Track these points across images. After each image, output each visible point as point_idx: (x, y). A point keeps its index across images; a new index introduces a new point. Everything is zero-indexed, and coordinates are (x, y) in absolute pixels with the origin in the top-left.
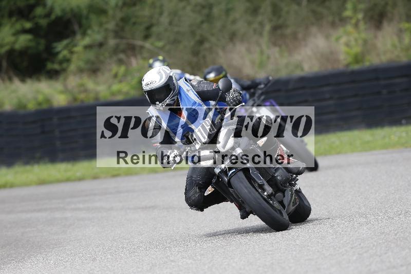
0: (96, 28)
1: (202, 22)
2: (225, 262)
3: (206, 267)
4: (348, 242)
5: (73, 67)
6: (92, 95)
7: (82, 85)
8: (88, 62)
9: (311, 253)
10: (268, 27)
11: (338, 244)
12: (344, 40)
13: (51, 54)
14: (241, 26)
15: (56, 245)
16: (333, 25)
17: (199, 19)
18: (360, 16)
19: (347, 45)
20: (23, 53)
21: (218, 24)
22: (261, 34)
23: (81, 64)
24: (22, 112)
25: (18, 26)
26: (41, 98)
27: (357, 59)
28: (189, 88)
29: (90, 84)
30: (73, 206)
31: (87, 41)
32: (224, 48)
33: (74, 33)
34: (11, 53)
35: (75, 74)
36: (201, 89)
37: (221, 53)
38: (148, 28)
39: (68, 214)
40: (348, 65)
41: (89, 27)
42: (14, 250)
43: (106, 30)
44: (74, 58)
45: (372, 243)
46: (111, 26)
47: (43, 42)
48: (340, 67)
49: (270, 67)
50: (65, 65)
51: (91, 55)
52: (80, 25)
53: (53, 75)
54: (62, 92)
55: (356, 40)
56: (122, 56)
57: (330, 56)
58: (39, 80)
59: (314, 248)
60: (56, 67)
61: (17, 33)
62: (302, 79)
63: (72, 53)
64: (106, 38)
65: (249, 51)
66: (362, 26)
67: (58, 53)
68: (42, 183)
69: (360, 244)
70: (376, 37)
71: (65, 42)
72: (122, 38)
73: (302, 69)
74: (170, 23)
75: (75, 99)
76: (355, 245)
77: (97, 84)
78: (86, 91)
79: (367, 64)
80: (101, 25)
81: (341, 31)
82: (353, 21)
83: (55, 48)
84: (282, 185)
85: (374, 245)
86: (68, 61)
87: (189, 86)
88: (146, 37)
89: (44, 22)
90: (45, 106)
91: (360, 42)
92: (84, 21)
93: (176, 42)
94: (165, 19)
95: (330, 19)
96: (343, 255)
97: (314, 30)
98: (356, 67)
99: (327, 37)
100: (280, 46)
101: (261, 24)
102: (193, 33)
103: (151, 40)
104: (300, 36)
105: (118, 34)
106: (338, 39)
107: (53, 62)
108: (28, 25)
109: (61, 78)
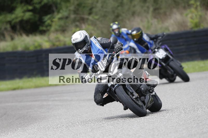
0: (64, 9)
1: (118, 6)
2: (129, 127)
3: (120, 130)
4: (192, 117)
5: (53, 29)
6: (62, 43)
7: (57, 38)
8: (60, 26)
9: (173, 123)
10: (151, 9)
11: (186, 118)
12: (190, 15)
13: (42, 22)
14: (138, 8)
15: (44, 118)
16: (185, 8)
17: (116, 4)
18: (198, 3)
19: (192, 18)
20: (28, 21)
21: (126, 7)
22: (148, 13)
23: (57, 27)
24: (27, 51)
25: (25, 8)
26: (36, 44)
27: (197, 25)
28: (96, 42)
29: (61, 37)
30: (52, 99)
31: (60, 16)
32: (129, 20)
33: (53, 12)
34: (21, 22)
35: (54, 32)
36: (102, 42)
37: (128, 22)
38: (91, 9)
39: (50, 103)
40: (192, 28)
41: (61, 8)
42: (23, 121)
43: (70, 10)
44: (53, 24)
45: (204, 118)
46: (72, 8)
47: (37, 16)
48: (188, 29)
49: (153, 29)
50: (48, 28)
51: (62, 23)
52: (57, 8)
53: (43, 33)
54: (47, 41)
55: (196, 16)
56: (78, 23)
57: (183, 24)
58: (35, 35)
59: (174, 121)
60: (44, 28)
61: (25, 12)
62: (169, 35)
63: (52, 21)
64: (69, 14)
65: (142, 21)
66: (199, 8)
67: (45, 22)
68: (37, 87)
69: (198, 119)
70: (206, 14)
71: (49, 16)
72: (77, 14)
73: (169, 30)
74: (102, 7)
75: (54, 45)
76: (195, 119)
77: (65, 37)
78: (59, 41)
79: (202, 28)
80: (67, 7)
81: (188, 11)
82: (195, 6)
83: (44, 19)
84: (144, 93)
85: (205, 119)
86: (50, 25)
87: (96, 41)
88: (90, 14)
89: (38, 6)
90: (38, 48)
91: (198, 17)
92: (58, 6)
93: (105, 16)
94: (99, 5)
95: (183, 5)
96: (189, 124)
97: (175, 10)
98: (196, 29)
99: (181, 14)
100: (157, 18)
101: (148, 8)
102: (113, 12)
103: (92, 15)
104: (168, 13)
105: (76, 12)
106: (187, 15)
107: (43, 26)
108: (30, 8)
109: (47, 34)
